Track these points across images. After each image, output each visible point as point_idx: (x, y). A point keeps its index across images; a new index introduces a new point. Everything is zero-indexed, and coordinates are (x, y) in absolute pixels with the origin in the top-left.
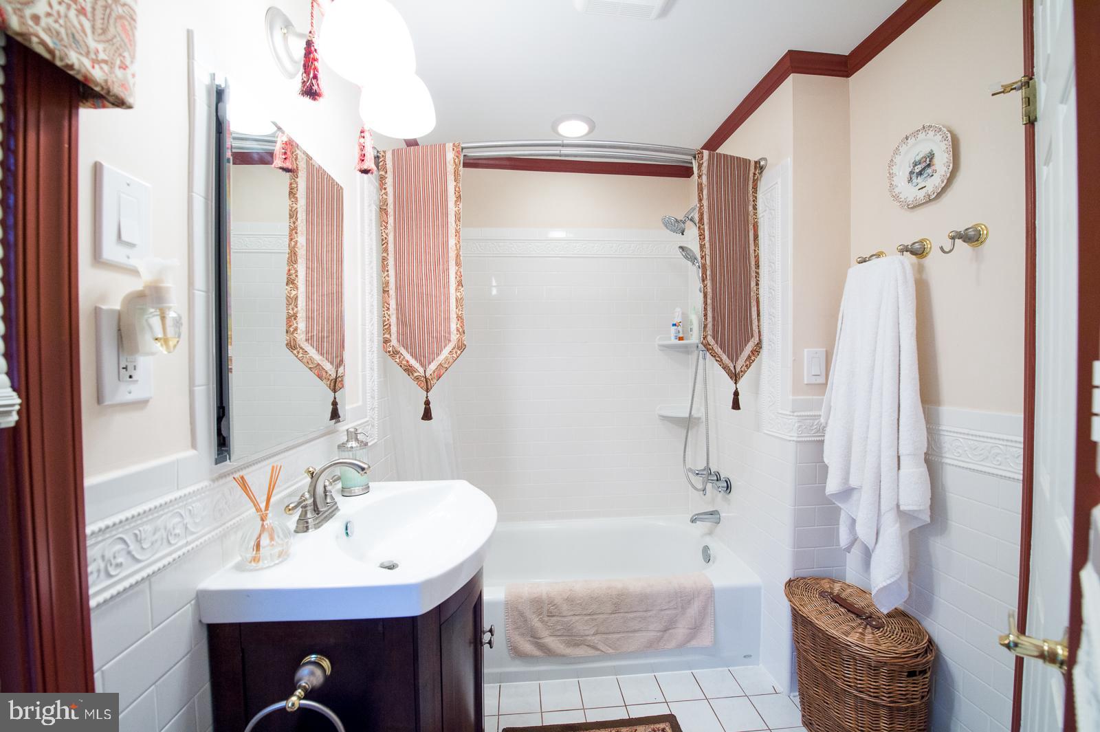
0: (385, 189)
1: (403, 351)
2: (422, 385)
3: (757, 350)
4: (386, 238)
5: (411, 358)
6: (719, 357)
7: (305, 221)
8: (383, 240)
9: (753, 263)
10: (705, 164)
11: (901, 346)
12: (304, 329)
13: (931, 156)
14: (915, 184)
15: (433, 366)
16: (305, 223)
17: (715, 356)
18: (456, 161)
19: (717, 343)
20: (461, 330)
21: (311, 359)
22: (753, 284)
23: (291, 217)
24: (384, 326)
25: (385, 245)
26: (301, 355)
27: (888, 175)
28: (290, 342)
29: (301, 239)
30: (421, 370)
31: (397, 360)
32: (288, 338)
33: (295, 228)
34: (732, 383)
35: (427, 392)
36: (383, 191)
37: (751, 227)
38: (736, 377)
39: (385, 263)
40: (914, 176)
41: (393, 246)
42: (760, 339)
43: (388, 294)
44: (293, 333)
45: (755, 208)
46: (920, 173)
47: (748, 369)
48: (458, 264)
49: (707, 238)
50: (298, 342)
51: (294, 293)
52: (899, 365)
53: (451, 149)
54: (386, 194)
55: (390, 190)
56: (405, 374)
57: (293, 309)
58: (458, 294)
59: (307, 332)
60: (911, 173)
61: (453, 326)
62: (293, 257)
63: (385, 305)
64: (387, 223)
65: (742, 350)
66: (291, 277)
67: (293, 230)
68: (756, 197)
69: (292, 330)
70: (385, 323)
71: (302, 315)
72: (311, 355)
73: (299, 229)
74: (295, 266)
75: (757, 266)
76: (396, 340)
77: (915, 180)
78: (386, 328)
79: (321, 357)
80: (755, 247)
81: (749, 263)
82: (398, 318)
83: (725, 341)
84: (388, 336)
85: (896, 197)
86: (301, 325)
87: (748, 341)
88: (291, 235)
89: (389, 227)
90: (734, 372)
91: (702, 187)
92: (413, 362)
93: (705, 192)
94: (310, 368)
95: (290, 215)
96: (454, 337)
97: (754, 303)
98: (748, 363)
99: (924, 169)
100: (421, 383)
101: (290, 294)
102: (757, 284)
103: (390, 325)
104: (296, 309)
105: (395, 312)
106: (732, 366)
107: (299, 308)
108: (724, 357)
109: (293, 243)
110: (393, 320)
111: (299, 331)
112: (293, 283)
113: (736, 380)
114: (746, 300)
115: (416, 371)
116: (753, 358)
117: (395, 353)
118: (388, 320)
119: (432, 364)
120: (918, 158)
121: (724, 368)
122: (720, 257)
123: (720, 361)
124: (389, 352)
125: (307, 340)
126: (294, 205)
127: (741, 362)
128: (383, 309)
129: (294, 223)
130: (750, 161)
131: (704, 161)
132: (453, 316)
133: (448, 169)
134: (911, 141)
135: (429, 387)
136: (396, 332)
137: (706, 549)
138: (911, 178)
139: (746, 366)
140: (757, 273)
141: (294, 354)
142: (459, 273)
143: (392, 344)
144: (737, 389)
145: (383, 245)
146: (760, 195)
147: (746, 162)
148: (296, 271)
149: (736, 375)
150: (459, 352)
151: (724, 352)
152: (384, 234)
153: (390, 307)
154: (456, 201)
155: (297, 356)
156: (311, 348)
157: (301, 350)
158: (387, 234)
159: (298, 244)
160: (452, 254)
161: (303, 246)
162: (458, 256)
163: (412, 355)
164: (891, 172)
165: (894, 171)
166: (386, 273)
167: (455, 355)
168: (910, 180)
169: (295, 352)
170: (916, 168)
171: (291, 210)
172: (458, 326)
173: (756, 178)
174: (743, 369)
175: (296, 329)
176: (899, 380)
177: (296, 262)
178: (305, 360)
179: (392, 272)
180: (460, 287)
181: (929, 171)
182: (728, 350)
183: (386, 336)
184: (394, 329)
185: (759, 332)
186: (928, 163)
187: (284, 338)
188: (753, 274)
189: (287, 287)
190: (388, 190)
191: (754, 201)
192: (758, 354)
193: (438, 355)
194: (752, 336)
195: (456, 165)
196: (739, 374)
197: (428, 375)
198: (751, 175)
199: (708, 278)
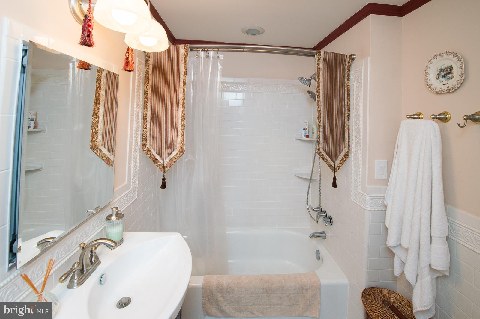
0: (148, 66)
1: (152, 151)
2: (161, 170)
3: (347, 156)
4: (147, 91)
5: (157, 154)
6: (326, 159)
7: (105, 83)
8: (145, 92)
9: (346, 109)
10: (322, 58)
11: (433, 173)
12: (101, 139)
13: (451, 68)
14: (441, 81)
15: (167, 160)
16: (105, 84)
17: (324, 159)
18: (186, 54)
19: (325, 152)
20: (183, 142)
21: (104, 155)
22: (346, 120)
23: (97, 81)
24: (143, 137)
25: (146, 95)
26: (99, 153)
27: (425, 73)
28: (93, 146)
29: (103, 92)
30: (161, 161)
31: (149, 155)
32: (92, 144)
33: (100, 86)
34: (333, 173)
35: (164, 173)
36: (147, 67)
37: (346, 90)
38: (335, 170)
39: (146, 104)
40: (440, 77)
41: (150, 96)
42: (349, 149)
43: (146, 120)
44: (95, 141)
45: (348, 80)
46: (444, 76)
47: (342, 165)
48: (183, 107)
49: (321, 97)
50: (97, 146)
51: (96, 120)
52: (432, 183)
53: (183, 48)
54: (149, 69)
55: (151, 67)
56: (153, 163)
57: (95, 129)
58: (183, 123)
59: (103, 140)
60: (439, 75)
61: (179, 140)
62: (97, 102)
63: (144, 125)
64: (148, 84)
65: (339, 155)
66: (96, 112)
67: (98, 88)
68: (349, 74)
69: (94, 140)
70: (144, 135)
71: (100, 131)
72: (104, 152)
73: (102, 87)
74: (98, 106)
75: (349, 110)
76: (149, 145)
77: (441, 79)
78: (144, 138)
79: (109, 153)
80: (348, 100)
81: (344, 108)
82: (150, 133)
83: (329, 151)
84: (145, 142)
85: (429, 86)
86: (100, 137)
87: (343, 150)
88: (97, 90)
89: (149, 86)
90: (334, 167)
91: (320, 70)
92: (157, 157)
93: (321, 73)
94: (103, 160)
95: (97, 80)
96: (179, 146)
97: (346, 130)
98: (342, 162)
99: (446, 74)
100: (161, 168)
101: (94, 121)
102: (348, 120)
103: (146, 137)
104: (97, 129)
105: (149, 130)
106: (333, 164)
107: (99, 128)
108: (329, 160)
109: (98, 94)
110: (148, 134)
111: (98, 140)
112: (96, 115)
113: (335, 171)
114: (342, 128)
115: (159, 162)
116: (345, 159)
117: (148, 151)
118: (146, 134)
119: (167, 159)
120: (443, 68)
121: (328, 165)
122: (328, 106)
123: (327, 162)
124: (145, 151)
125: (102, 145)
126: (100, 75)
127: (338, 162)
128: (143, 128)
129: (99, 84)
130: (346, 55)
131: (321, 56)
132: (179, 134)
133: (181, 58)
134: (439, 58)
135: (165, 171)
136: (149, 140)
137: (318, 252)
138: (438, 77)
139: (341, 164)
140: (349, 114)
141: (95, 153)
142: (183, 112)
143: (147, 146)
144: (335, 176)
145: (145, 95)
146: (352, 72)
147: (344, 56)
148: (99, 109)
149: (335, 169)
150: (181, 154)
151: (329, 156)
152: (146, 89)
153: (147, 127)
154: (184, 74)
155: (96, 154)
156: (105, 149)
157: (99, 150)
158: (148, 89)
159: (101, 95)
160: (181, 102)
161: (103, 96)
162: (183, 103)
163: (157, 153)
164: (427, 72)
165: (428, 72)
166: (146, 109)
167: (179, 155)
168: (438, 78)
169: (95, 151)
170: (442, 72)
171: (97, 77)
172: (182, 140)
173: (349, 64)
174: (339, 165)
175: (97, 139)
176: (432, 192)
177: (99, 104)
178: (101, 156)
179: (149, 109)
180: (184, 120)
181: (450, 76)
182: (331, 156)
183: (144, 142)
184: (148, 139)
185: (349, 145)
186: (449, 71)
187: (89, 144)
188: (346, 115)
189: (93, 118)
190: (150, 67)
191: (348, 76)
192: (348, 157)
193: (170, 154)
194: (345, 147)
195: (185, 56)
196: (337, 168)
197: (165, 164)
198: (347, 63)
199: (321, 117)
